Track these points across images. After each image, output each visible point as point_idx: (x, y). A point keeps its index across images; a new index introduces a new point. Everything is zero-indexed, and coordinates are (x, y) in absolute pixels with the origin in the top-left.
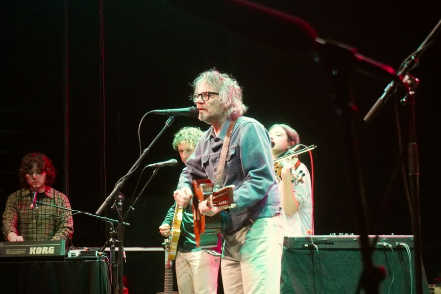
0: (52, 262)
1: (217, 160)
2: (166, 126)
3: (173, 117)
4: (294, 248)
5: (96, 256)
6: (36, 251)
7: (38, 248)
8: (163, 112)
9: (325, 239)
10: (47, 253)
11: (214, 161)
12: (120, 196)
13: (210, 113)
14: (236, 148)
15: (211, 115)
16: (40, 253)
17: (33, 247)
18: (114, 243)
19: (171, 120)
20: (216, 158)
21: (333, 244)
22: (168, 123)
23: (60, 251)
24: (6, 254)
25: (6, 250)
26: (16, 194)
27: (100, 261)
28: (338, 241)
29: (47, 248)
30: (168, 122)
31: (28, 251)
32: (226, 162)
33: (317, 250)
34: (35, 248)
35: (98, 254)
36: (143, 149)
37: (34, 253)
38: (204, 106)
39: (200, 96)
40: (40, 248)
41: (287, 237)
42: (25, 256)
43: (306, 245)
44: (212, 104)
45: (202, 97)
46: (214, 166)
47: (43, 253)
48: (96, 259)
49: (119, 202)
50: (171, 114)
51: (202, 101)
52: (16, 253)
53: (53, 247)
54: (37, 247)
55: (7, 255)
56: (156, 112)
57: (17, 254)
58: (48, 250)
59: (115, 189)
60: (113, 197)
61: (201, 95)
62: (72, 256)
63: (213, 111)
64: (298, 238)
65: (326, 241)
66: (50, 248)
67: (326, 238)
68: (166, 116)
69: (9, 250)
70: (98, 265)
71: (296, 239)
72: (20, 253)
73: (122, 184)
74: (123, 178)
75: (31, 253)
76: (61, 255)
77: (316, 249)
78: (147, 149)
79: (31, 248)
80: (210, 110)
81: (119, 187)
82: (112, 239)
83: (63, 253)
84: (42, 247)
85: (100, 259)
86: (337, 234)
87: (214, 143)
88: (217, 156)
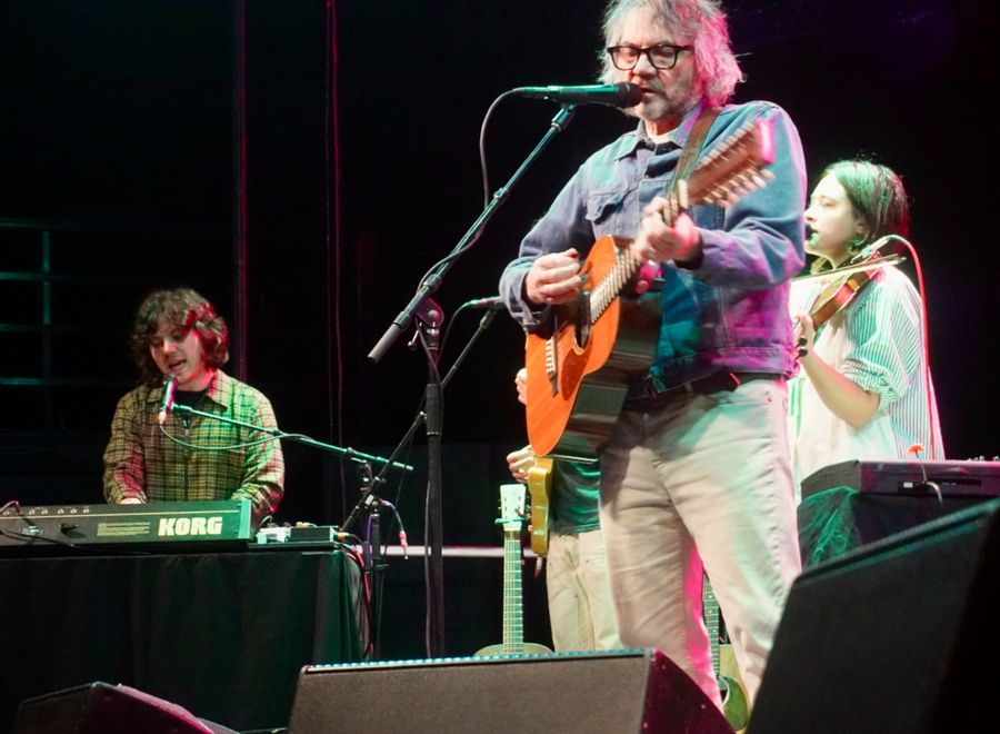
0: (216, 555)
1: (658, 194)
2: (552, 129)
3: (571, 107)
4: (877, 490)
5: (332, 540)
6: (174, 527)
7: (181, 521)
8: (545, 93)
9: (957, 470)
10: (203, 532)
12: (433, 313)
16: (185, 532)
17: (168, 517)
18: (376, 507)
19: (566, 113)
21: (978, 483)
22: (560, 121)
23: (238, 527)
24: (99, 534)
25: (97, 527)
26: (138, 396)
27: (341, 555)
28: (991, 476)
29: (203, 520)
30: (558, 119)
31: (155, 528)
33: (940, 497)
34: (172, 521)
35: (336, 538)
36: (493, 190)
37: (171, 533)
38: (656, 83)
39: (645, 55)
40: (187, 521)
41: (857, 462)
42: (146, 540)
43: (908, 485)
45: (649, 58)
47: (194, 533)
48: (331, 548)
49: (431, 328)
50: (567, 98)
51: (651, 70)
52: (123, 534)
53: (220, 519)
54: (178, 517)
55: (101, 537)
56: (526, 92)
57: (125, 537)
58: (206, 525)
59: (420, 294)
60: (413, 314)
61: (646, 50)
62: (269, 541)
64: (887, 465)
65: (961, 474)
66: (212, 520)
67: (962, 466)
68: (555, 103)
69: (105, 525)
70: (335, 563)
71: (880, 467)
72: (133, 533)
73: (437, 280)
74: (442, 266)
75: (161, 533)
76: (240, 537)
77: (935, 495)
78: (503, 191)
79: (163, 521)
81: (431, 287)
82: (371, 498)
83: (244, 533)
84: (190, 517)
85: (340, 548)
86: (988, 458)
87: (650, 158)
88: (659, 186)
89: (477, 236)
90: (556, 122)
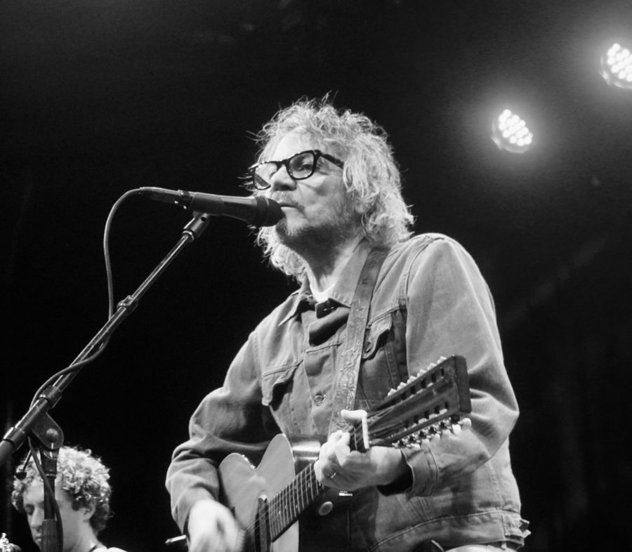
1: (326, 364)
2: (185, 237)
3: (206, 215)
11: (315, 371)
12: (52, 431)
13: (309, 220)
14: (394, 313)
15: (315, 224)
19: (200, 222)
20: (325, 358)
22: (194, 229)
32: (363, 361)
36: (119, 297)
38: (295, 196)
39: (283, 168)
44: (321, 191)
45: (288, 169)
46: (312, 385)
50: (202, 206)
51: (289, 181)
61: (286, 162)
63: (320, 212)
78: (132, 298)
80: (311, 209)
81: (50, 400)
87: (313, 322)
88: (325, 353)
89: (102, 347)
90: (189, 229)
